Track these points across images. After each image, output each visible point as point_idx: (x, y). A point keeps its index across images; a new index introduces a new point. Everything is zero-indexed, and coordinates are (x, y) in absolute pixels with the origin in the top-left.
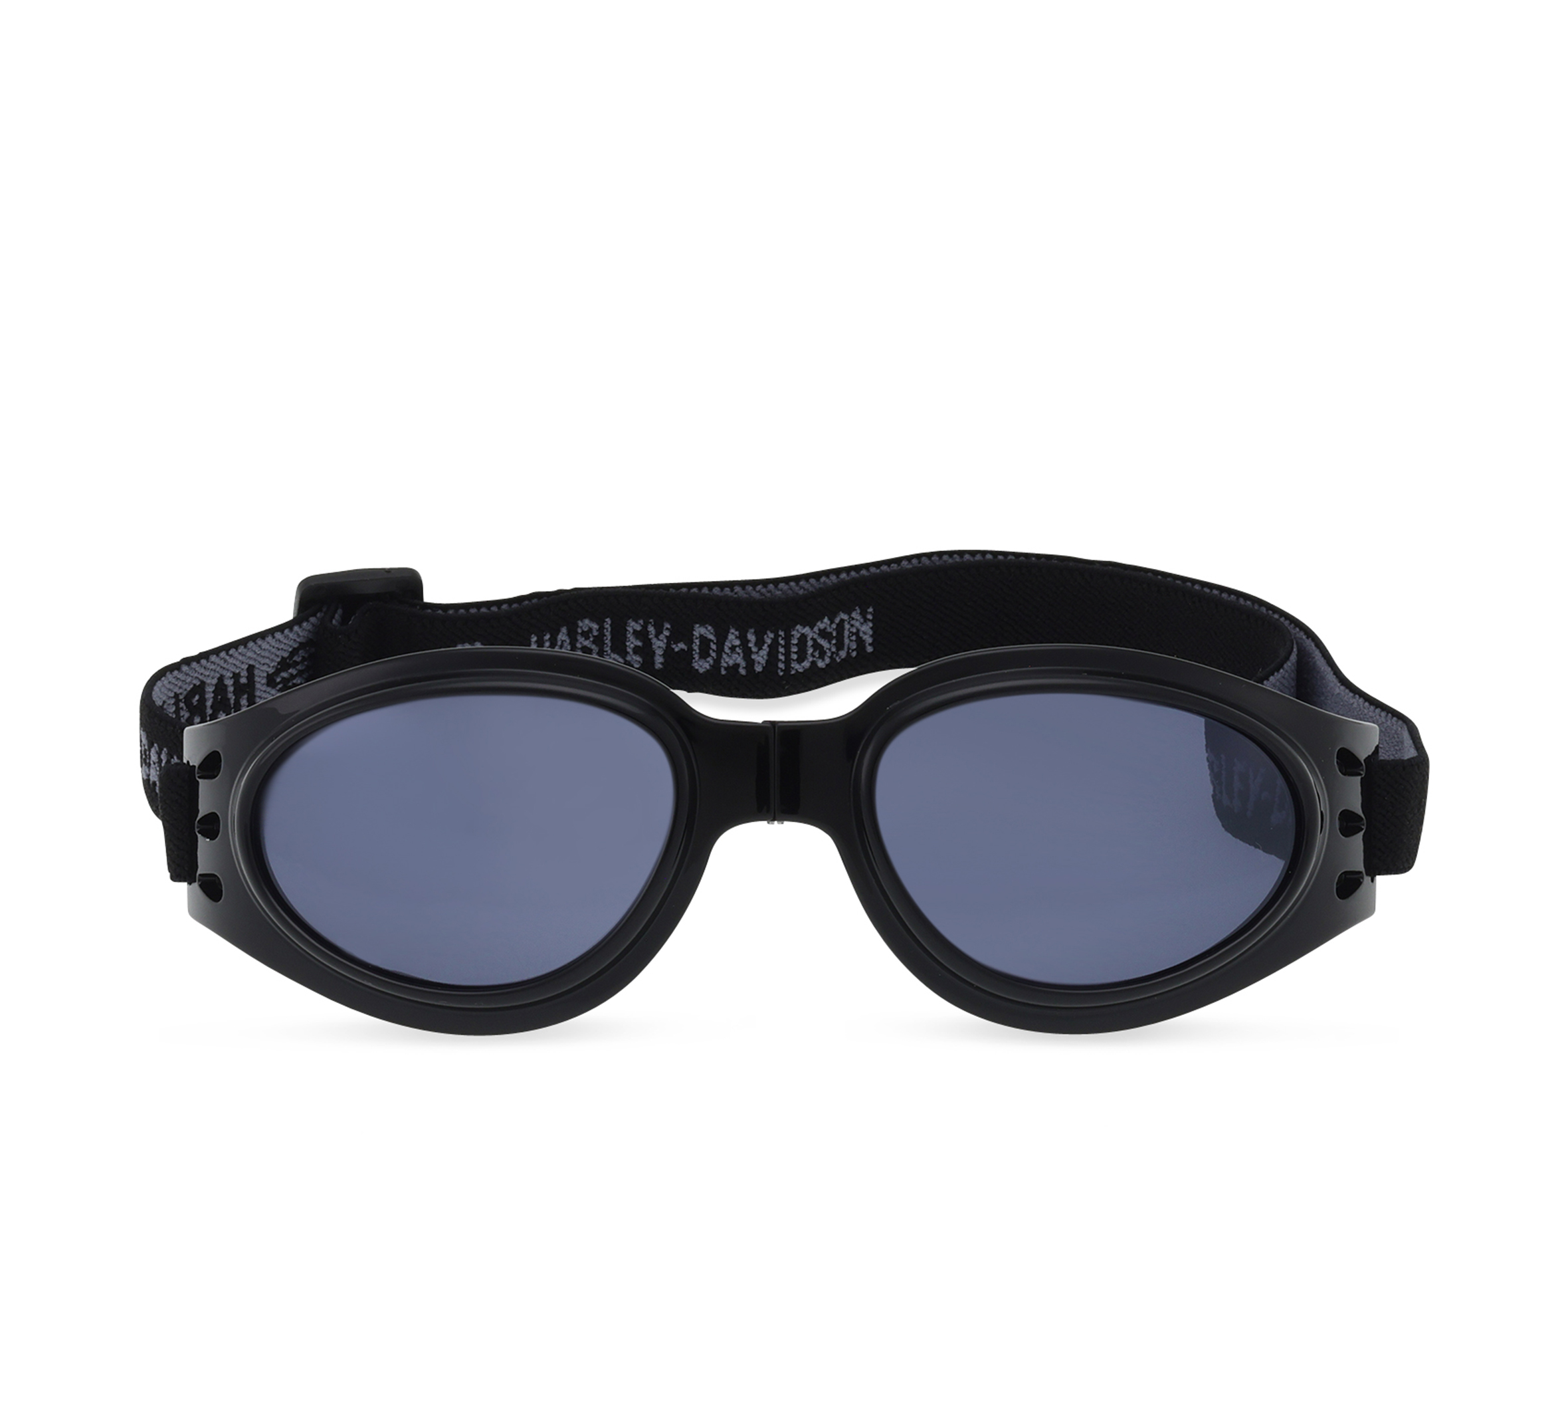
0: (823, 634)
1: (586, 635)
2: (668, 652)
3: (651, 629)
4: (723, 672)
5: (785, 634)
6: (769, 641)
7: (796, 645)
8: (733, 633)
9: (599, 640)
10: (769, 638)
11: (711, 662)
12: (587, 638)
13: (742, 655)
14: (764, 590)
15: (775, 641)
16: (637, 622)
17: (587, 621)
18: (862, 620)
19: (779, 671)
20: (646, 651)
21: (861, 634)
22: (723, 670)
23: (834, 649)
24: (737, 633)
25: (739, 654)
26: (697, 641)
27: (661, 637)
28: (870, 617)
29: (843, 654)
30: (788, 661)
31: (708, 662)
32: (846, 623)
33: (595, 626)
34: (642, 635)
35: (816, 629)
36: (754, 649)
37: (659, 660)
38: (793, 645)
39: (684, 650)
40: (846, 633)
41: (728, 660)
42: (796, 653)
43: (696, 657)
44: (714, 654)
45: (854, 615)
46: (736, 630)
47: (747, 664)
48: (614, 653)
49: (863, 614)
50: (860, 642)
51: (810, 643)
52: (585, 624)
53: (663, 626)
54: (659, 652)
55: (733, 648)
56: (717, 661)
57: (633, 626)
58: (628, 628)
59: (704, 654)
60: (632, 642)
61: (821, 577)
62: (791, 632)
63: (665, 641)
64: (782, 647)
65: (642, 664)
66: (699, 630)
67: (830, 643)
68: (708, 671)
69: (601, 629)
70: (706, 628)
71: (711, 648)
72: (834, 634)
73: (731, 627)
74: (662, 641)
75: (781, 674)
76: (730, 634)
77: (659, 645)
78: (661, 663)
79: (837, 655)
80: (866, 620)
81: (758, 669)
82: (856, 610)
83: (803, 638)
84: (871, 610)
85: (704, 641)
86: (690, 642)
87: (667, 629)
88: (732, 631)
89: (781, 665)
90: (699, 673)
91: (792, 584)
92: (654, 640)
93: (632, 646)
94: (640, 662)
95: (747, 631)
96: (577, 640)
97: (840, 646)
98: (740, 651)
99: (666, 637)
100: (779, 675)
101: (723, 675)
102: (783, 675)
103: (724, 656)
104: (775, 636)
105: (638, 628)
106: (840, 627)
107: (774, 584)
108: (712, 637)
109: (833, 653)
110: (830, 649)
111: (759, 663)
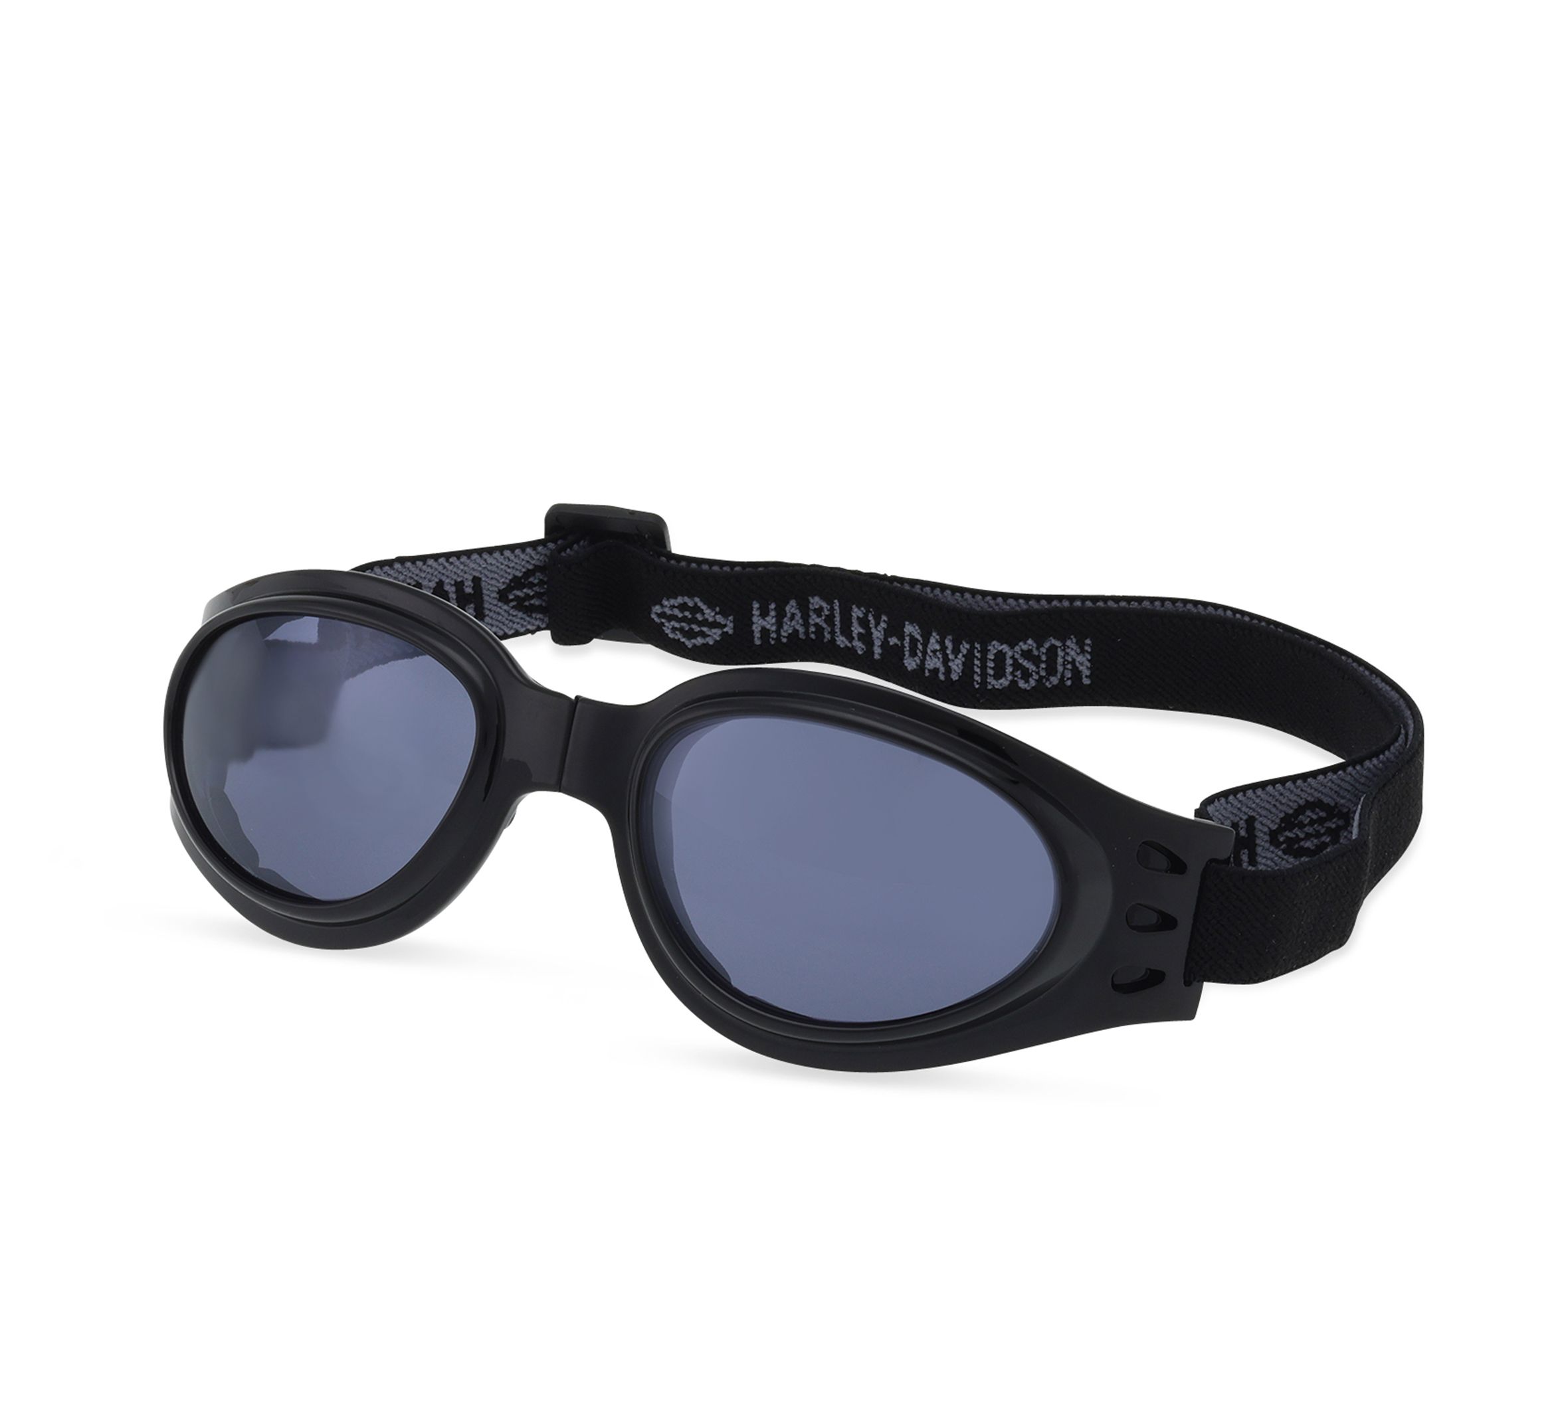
0: (1027, 654)
1: (819, 612)
2: (885, 643)
3: (871, 618)
4: (927, 674)
5: (981, 647)
6: (965, 652)
7: (993, 660)
8: (934, 637)
9: (830, 620)
10: (965, 647)
11: (918, 661)
12: (819, 616)
13: (941, 660)
14: (992, 602)
15: (970, 652)
16: (859, 608)
17: (817, 599)
18: (1078, 651)
19: (975, 683)
20: (867, 638)
21: (1077, 664)
22: (927, 671)
23: (1043, 673)
24: (938, 637)
25: (939, 658)
26: (907, 639)
27: (879, 628)
28: (1088, 649)
29: (1055, 680)
30: (984, 675)
31: (915, 661)
32: (1059, 649)
33: (824, 605)
34: (864, 622)
35: (1017, 648)
36: (951, 657)
37: (877, 650)
38: (990, 659)
39: (898, 645)
40: (1060, 660)
41: (933, 663)
42: (993, 668)
43: (907, 653)
44: (920, 654)
45: (1069, 643)
46: (938, 635)
47: (946, 669)
48: (842, 636)
49: (1080, 644)
50: (1076, 673)
51: (1009, 661)
52: (816, 602)
53: (881, 618)
54: (878, 643)
55: (934, 652)
56: (923, 661)
57: (857, 612)
58: (853, 614)
59: (913, 654)
60: (857, 629)
61: (1053, 600)
62: (987, 646)
63: (883, 633)
64: (978, 659)
65: (865, 652)
66: (909, 629)
67: (1038, 667)
68: (915, 670)
69: (832, 609)
70: (914, 627)
71: (918, 648)
72: (1044, 658)
73: (933, 630)
74: (880, 632)
75: (977, 686)
76: (932, 637)
77: (878, 635)
78: (879, 654)
79: (1048, 680)
80: (1083, 651)
81: (955, 677)
82: (1071, 639)
83: (1000, 656)
84: (1088, 641)
85: (913, 641)
86: (902, 638)
87: (884, 621)
88: (934, 634)
89: (977, 678)
90: (907, 670)
91: (1021, 601)
92: (873, 630)
93: (856, 631)
94: (863, 649)
95: (945, 638)
96: (809, 616)
97: (1051, 671)
98: (940, 656)
99: (884, 628)
100: (975, 688)
101: (926, 677)
102: (979, 688)
103: (928, 658)
104: (971, 647)
105: (861, 615)
106: (1052, 650)
107: (1003, 598)
108: (918, 637)
109: (1041, 677)
110: (1038, 673)
111: (955, 671)
